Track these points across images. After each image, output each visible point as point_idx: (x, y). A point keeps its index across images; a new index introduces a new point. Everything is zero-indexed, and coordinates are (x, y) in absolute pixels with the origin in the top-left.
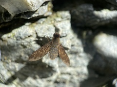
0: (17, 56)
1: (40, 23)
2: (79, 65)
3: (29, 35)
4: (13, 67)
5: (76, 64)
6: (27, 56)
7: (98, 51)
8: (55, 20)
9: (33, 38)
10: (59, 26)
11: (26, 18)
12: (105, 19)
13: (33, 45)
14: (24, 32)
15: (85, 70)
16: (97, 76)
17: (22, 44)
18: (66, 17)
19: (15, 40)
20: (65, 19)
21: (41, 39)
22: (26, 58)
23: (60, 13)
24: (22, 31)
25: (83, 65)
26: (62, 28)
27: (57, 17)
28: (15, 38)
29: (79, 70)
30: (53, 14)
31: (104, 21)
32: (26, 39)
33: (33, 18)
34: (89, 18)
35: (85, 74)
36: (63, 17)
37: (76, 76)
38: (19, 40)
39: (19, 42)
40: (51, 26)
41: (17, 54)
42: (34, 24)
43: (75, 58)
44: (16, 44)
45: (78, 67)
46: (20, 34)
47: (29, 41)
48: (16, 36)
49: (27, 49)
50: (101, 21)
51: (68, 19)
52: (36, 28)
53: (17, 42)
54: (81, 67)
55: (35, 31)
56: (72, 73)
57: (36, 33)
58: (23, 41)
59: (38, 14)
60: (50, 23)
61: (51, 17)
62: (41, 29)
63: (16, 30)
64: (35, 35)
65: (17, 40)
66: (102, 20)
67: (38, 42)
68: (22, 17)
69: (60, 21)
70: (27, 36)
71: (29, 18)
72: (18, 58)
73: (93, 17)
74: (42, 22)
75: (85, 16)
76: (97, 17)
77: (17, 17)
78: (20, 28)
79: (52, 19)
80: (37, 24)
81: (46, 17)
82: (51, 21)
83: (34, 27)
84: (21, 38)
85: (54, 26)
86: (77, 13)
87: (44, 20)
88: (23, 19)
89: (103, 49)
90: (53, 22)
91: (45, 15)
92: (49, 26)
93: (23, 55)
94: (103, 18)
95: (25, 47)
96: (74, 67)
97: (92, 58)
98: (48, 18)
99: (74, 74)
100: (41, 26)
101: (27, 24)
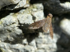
0: (5, 38)
1: (21, 13)
2: (51, 43)
3: (13, 22)
4: (3, 46)
5: (48, 41)
6: (12, 38)
7: (63, 32)
8: (32, 10)
9: (16, 25)
10: (35, 14)
11: (10, 9)
12: (68, 9)
13: (16, 30)
14: (9, 20)
15: (55, 46)
16: (63, 49)
17: (8, 29)
18: (40, 8)
19: (3, 27)
20: (40, 9)
21: (22, 25)
22: (11, 39)
23: (36, 5)
24: (7, 19)
25: (53, 42)
26: (38, 16)
27: (34, 8)
28: (3, 25)
29: (50, 46)
30: (30, 6)
31: (67, 10)
32: (11, 26)
33: (15, 9)
34: (57, 8)
35: (55, 49)
36: (38, 8)
37: (49, 50)
38: (6, 26)
39: (6, 28)
40: (30, 15)
41: (5, 37)
42: (17, 14)
43: (47, 37)
44: (3, 29)
45: (50, 44)
46: (6, 22)
47: (13, 27)
48: (4, 23)
49: (12, 33)
50: (65, 11)
51: (42, 9)
52: (18, 17)
53: (4, 28)
54: (52, 43)
55: (18, 19)
56: (46, 48)
57: (19, 21)
58: (9, 27)
59: (19, 6)
60: (29, 12)
61: (29, 8)
62: (22, 17)
63: (3, 18)
64: (18, 22)
65: (4, 26)
66: (66, 9)
67: (20, 27)
68: (7, 9)
69: (36, 11)
70: (11, 23)
71: (12, 10)
72: (6, 39)
73: (60, 7)
74: (22, 12)
75: (54, 7)
76: (63, 8)
77: (3, 9)
78: (6, 17)
79: (30, 10)
80: (18, 13)
81: (25, 8)
82: (29, 11)
83: (17, 16)
84: (7, 25)
85: (32, 15)
86: (48, 5)
87: (24, 10)
88: (8, 10)
89: (67, 30)
90: (31, 12)
91: (25, 7)
92: (28, 15)
93: (9, 37)
94: (66, 8)
95: (10, 31)
96: (47, 44)
97: (59, 37)
98: (27, 9)
99: (47, 49)
100: (22, 16)
101: (11, 14)
